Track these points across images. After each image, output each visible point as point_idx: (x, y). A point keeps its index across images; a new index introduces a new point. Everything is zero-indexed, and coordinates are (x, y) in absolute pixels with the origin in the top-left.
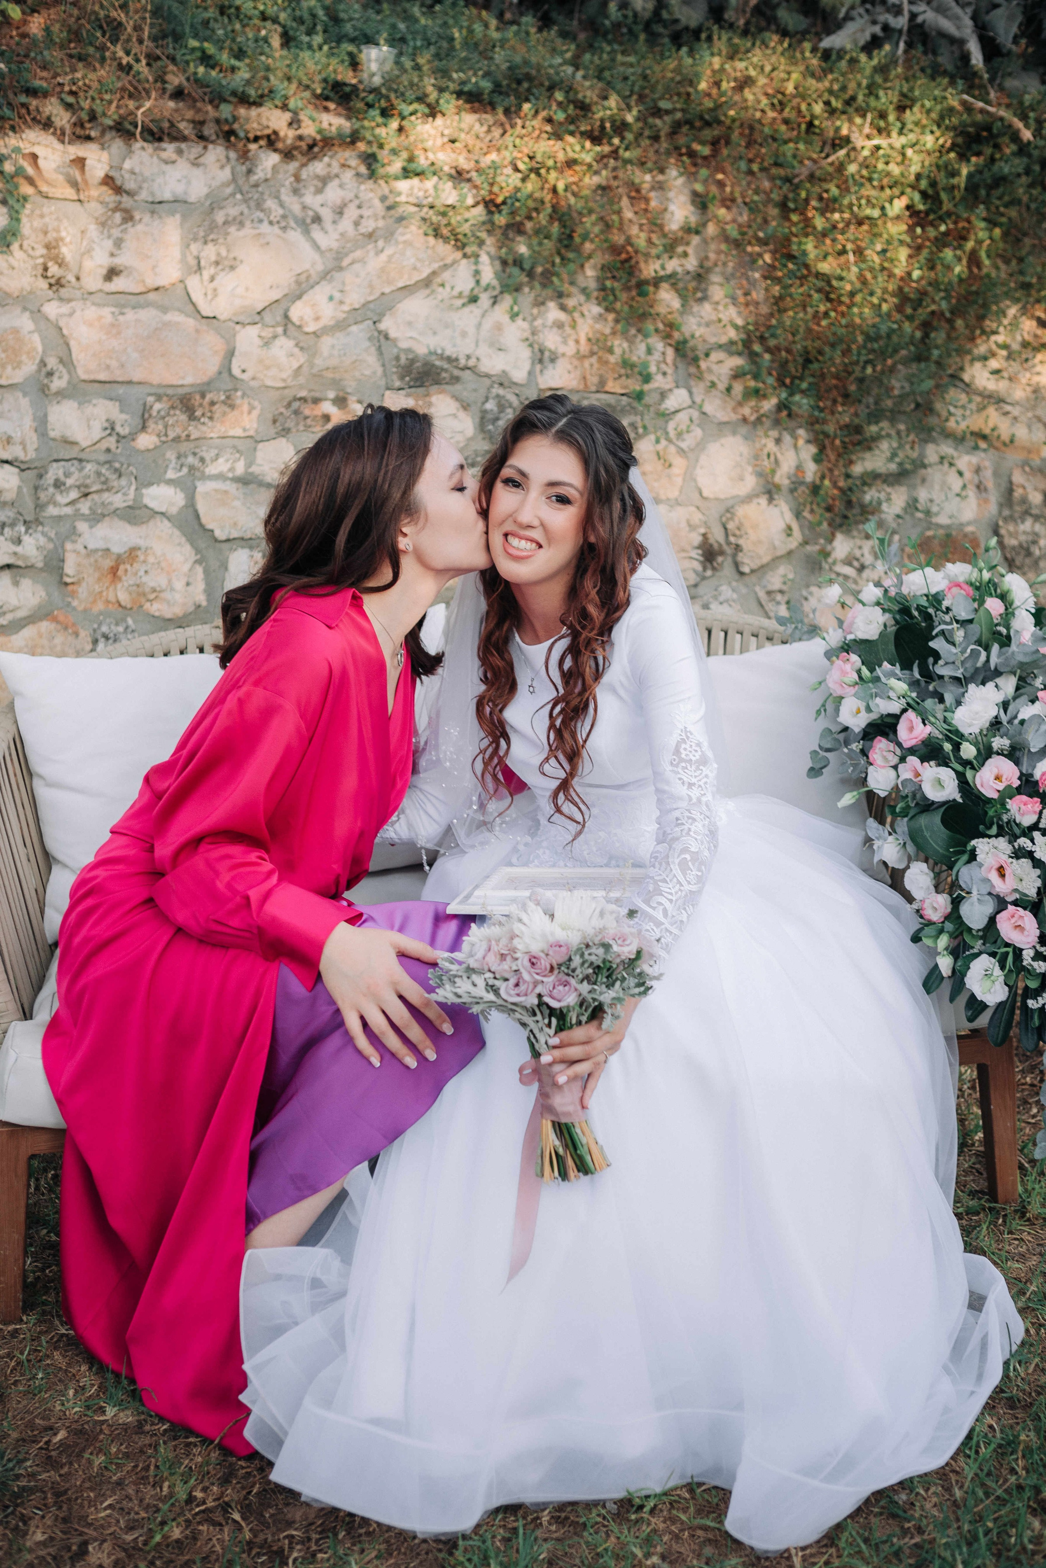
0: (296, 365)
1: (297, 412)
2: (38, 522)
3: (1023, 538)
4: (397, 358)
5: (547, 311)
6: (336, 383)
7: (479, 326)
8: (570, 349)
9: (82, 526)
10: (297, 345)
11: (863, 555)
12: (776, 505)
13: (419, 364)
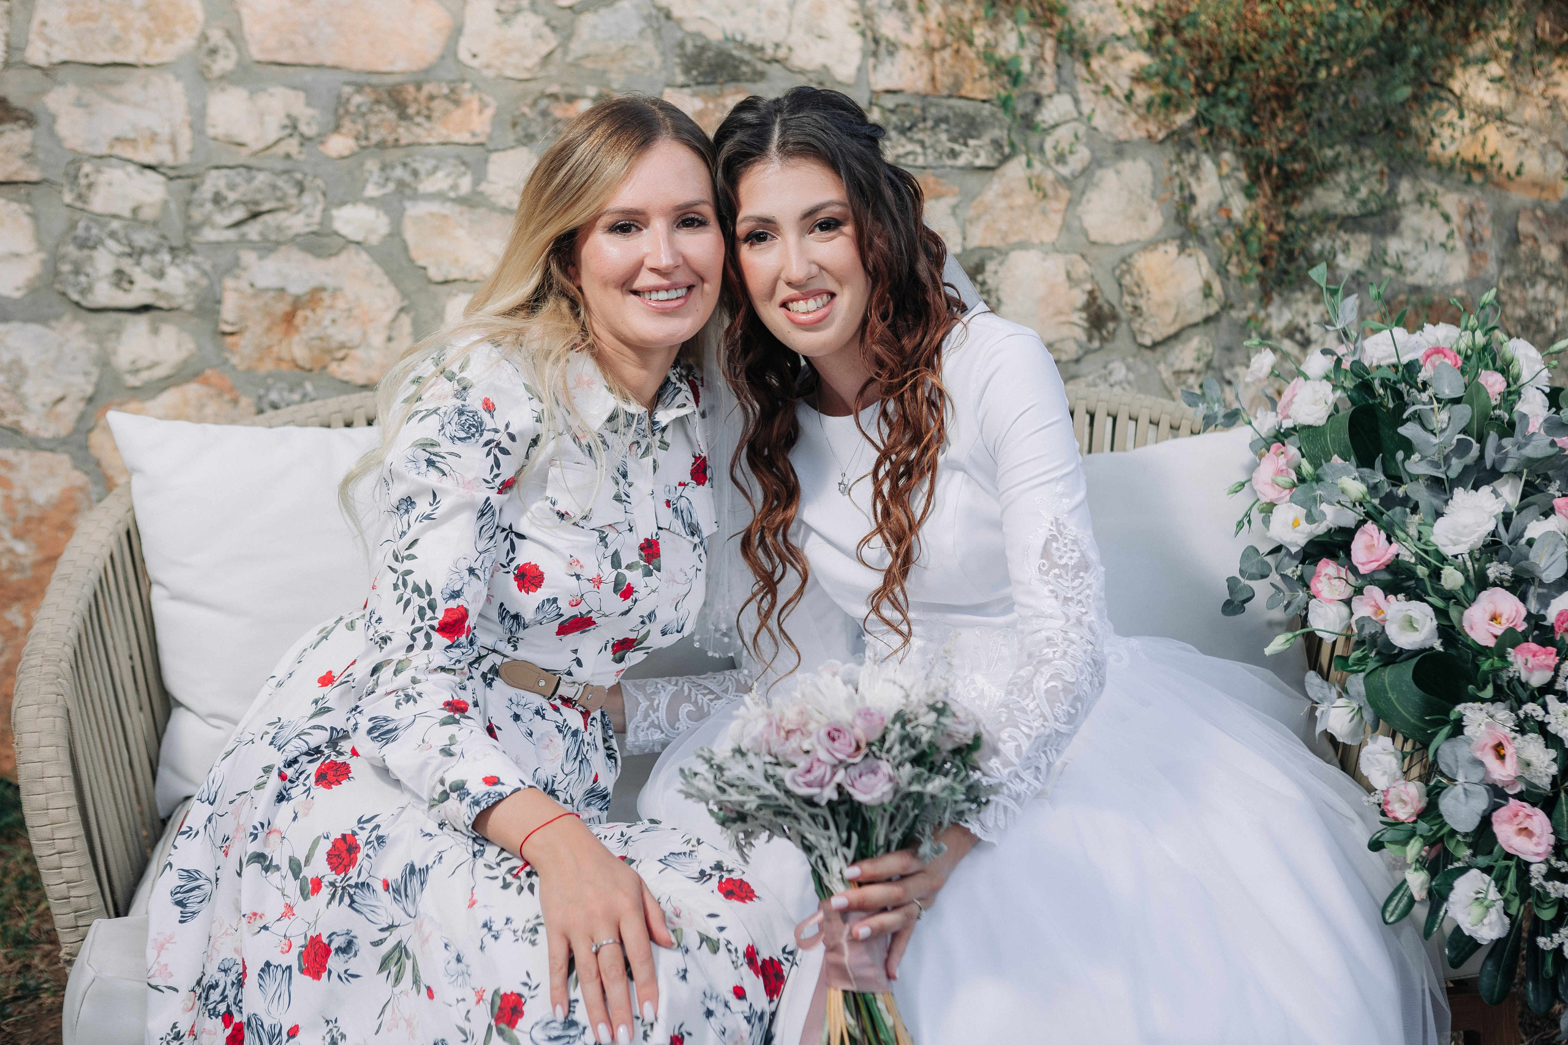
0: (544, 49)
1: (544, 114)
2: (188, 248)
3: (1533, 307)
4: (682, 45)
6: (598, 76)
7: (793, 5)
8: (916, 38)
9: (249, 257)
10: (547, 23)
11: (1308, 325)
12: (1190, 255)
13: (710, 54)
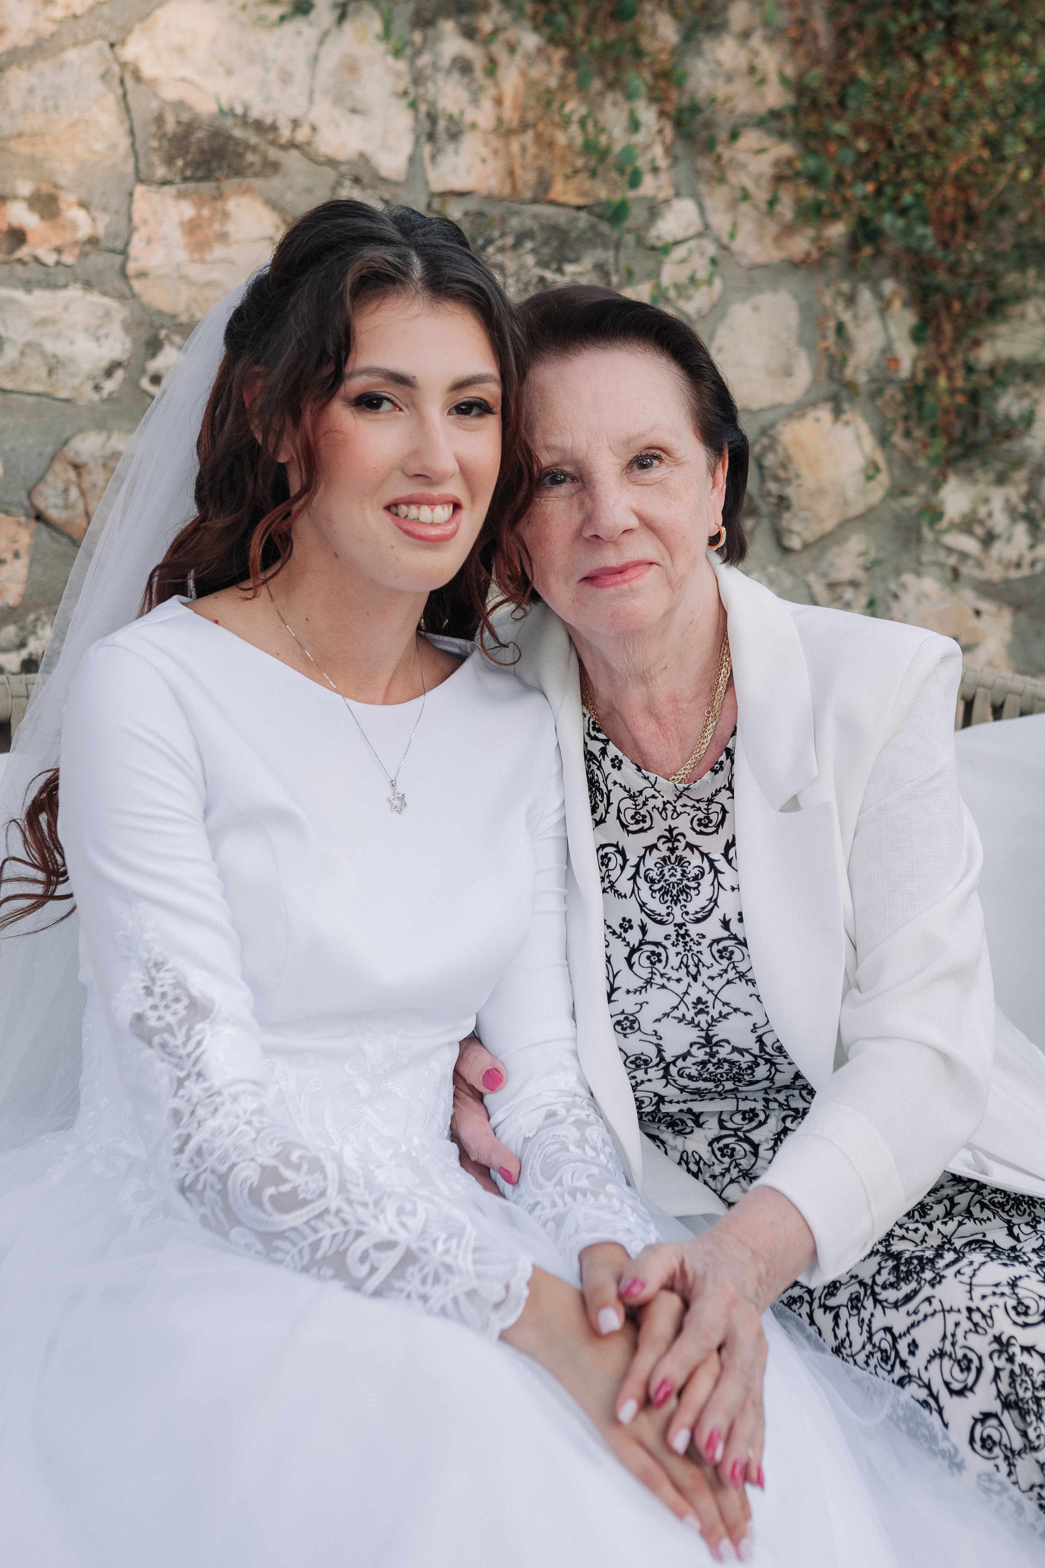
4: (159, 120)
5: (439, 38)
6: (34, 163)
7: (314, 60)
8: (484, 115)
11: (990, 515)
12: (847, 423)
13: (200, 134)
